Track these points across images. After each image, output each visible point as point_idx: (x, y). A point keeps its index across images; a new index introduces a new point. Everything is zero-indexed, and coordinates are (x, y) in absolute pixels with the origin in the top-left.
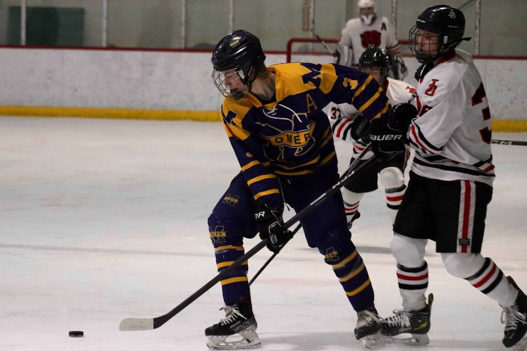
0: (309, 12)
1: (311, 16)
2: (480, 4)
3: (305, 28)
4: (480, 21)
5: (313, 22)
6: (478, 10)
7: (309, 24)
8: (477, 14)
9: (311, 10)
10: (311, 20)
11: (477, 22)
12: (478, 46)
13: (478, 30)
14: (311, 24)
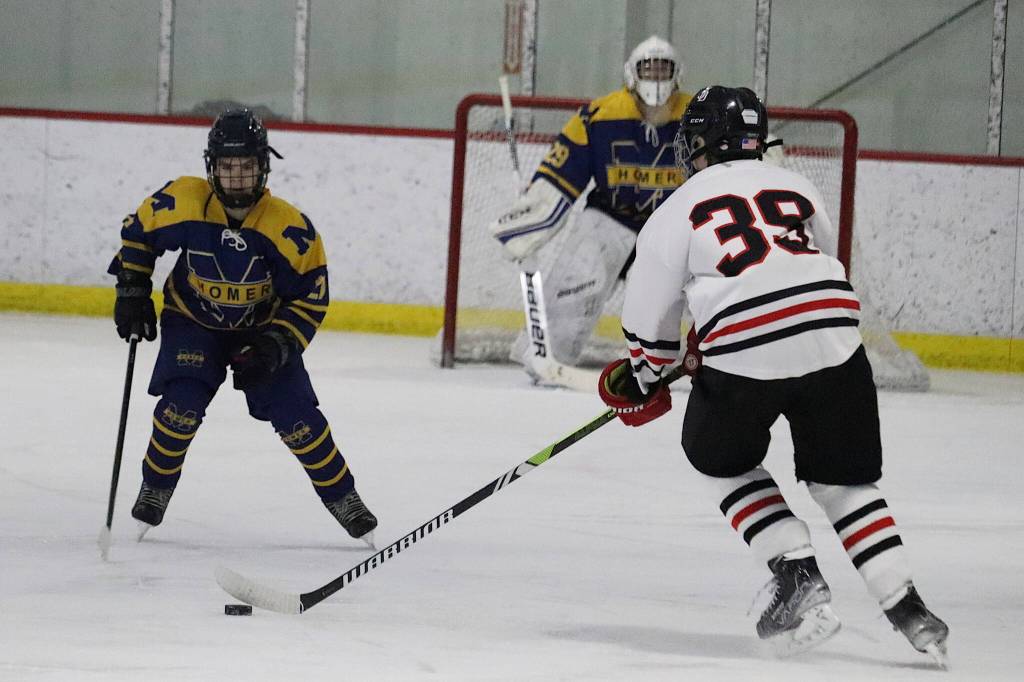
0: (522, 19)
1: (528, 32)
2: (1006, 8)
3: (512, 66)
4: (1003, 57)
5: (533, 49)
6: (1000, 27)
7: (520, 55)
8: (998, 38)
9: (529, 16)
10: (527, 43)
11: (997, 61)
12: (996, 131)
13: (999, 82)
14: (527, 53)
